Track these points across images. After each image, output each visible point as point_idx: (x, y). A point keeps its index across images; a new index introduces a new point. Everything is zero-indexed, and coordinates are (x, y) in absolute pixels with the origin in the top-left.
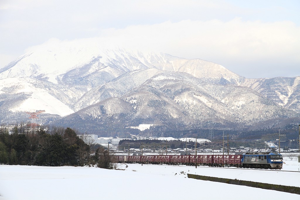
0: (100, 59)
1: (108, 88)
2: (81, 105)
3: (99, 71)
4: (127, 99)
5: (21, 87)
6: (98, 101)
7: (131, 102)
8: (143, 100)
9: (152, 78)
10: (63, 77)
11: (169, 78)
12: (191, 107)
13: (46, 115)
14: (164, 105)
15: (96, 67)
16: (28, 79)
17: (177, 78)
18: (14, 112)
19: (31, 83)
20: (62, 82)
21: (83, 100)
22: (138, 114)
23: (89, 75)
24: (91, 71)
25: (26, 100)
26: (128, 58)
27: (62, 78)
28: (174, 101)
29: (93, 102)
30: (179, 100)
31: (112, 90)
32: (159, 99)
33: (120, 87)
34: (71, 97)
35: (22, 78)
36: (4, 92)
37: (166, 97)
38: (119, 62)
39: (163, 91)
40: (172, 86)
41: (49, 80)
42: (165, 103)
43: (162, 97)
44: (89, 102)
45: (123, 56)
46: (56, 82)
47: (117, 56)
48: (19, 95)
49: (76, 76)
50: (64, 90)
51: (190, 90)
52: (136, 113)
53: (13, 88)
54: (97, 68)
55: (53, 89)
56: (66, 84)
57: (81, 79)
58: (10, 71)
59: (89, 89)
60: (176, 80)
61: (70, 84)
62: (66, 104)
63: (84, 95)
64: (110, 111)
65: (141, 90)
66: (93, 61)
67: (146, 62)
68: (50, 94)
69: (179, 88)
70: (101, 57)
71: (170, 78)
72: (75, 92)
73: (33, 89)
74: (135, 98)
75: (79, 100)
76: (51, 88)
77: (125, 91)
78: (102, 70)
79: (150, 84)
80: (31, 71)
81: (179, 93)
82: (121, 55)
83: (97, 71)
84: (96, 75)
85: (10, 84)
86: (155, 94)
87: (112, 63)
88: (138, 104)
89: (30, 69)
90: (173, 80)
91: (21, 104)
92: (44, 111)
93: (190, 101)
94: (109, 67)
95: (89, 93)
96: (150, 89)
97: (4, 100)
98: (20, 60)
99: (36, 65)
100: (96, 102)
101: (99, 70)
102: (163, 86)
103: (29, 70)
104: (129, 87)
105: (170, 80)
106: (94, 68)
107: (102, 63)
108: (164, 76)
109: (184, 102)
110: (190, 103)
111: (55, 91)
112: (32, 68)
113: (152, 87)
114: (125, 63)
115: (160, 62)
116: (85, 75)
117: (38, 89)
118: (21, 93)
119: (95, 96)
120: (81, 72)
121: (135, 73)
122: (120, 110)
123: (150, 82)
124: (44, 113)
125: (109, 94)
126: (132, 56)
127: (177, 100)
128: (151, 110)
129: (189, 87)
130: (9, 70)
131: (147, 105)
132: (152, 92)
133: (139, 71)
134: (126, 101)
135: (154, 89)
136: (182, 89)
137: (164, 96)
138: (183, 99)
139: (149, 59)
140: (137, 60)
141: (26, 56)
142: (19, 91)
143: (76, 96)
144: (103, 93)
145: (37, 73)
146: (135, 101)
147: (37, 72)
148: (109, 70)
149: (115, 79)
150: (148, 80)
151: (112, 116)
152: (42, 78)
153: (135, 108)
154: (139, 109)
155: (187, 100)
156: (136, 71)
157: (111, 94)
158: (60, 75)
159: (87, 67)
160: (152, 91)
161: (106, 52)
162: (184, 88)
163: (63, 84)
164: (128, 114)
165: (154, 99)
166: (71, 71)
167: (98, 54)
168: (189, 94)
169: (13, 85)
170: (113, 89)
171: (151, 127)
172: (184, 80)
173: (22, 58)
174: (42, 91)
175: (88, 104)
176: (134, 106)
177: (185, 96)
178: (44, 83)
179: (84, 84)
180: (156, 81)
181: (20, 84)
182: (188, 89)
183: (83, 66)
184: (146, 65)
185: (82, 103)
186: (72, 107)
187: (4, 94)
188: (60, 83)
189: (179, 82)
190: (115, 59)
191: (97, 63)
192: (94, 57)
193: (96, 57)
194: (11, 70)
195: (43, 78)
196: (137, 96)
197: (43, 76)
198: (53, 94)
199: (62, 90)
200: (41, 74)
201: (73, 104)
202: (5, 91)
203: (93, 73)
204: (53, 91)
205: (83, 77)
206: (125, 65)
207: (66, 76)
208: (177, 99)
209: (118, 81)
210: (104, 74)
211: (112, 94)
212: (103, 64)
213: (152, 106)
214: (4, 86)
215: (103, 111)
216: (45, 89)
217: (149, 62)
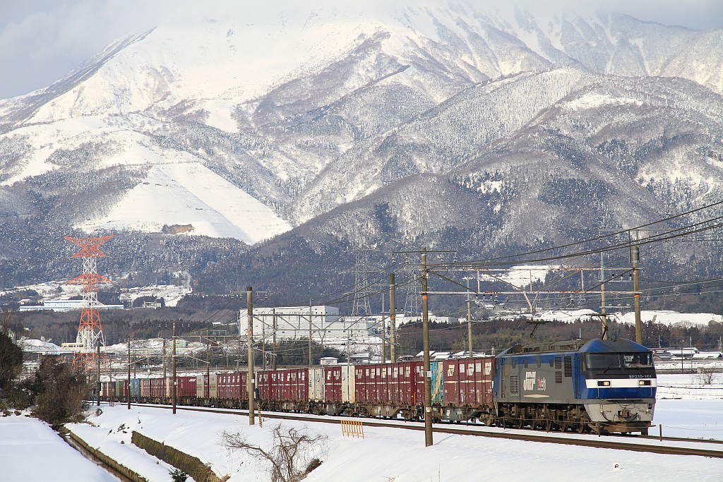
0: (384, 42)
1: (407, 140)
2: (318, 204)
3: (378, 84)
4: (468, 180)
5: (113, 147)
6: (374, 187)
7: (483, 189)
8: (527, 180)
9: (560, 102)
10: (258, 108)
11: (619, 99)
12: (699, 200)
13: (196, 240)
14: (599, 197)
15: (370, 69)
16: (137, 120)
17: (648, 101)
18: (89, 232)
19: (144, 133)
20: (253, 125)
21: (321, 188)
22: (507, 228)
23: (344, 100)
24: (352, 84)
25: (130, 191)
26: (482, 33)
27: (252, 111)
28: (637, 180)
29: (356, 191)
30: (653, 175)
31: (422, 149)
32: (582, 177)
33: (447, 136)
34: (284, 176)
35: (116, 115)
36: (57, 167)
37: (609, 168)
38: (449, 51)
39: (598, 148)
40: (631, 129)
41: (208, 122)
42: (603, 190)
43: (593, 169)
44: (343, 191)
45: (465, 26)
46: (231, 127)
47: (442, 29)
48: (105, 176)
49: (299, 103)
50: (260, 152)
51: (696, 142)
52: (500, 227)
53: (87, 151)
54: (372, 75)
55: (221, 153)
56: (267, 132)
57: (318, 114)
58: (80, 92)
59: (343, 148)
60: (645, 105)
61: (279, 132)
62: (265, 202)
63: (328, 169)
64: (410, 221)
65: (520, 145)
66: (358, 51)
67: (547, 46)
68: (210, 168)
69: (653, 136)
70: (385, 35)
71: (622, 101)
72: (295, 161)
73: (153, 154)
74: (497, 173)
75: (310, 185)
76: (216, 149)
77: (465, 149)
78: (389, 80)
79: (553, 126)
80: (149, 90)
81: (655, 152)
82: (458, 24)
83: (372, 82)
84: (368, 97)
85: (78, 137)
86: (569, 157)
87: (426, 54)
88: (506, 197)
89: (147, 85)
90: (633, 106)
91: (114, 207)
92: (190, 227)
93: (696, 178)
94: (412, 70)
95: (341, 161)
96: (550, 140)
97: (56, 193)
98: (110, 56)
99: (166, 70)
100: (368, 192)
101: (378, 80)
102: (600, 128)
103: (142, 87)
104: (481, 134)
105: (622, 109)
106: (362, 72)
107: (388, 54)
108: (604, 94)
109: (673, 181)
110: (693, 188)
111: (230, 160)
112: (151, 81)
113: (560, 136)
114: (471, 53)
115: (594, 44)
116: (330, 99)
117: (171, 153)
118: (113, 168)
119: (365, 171)
120: (319, 90)
121: (503, 86)
122: (445, 218)
123: (553, 118)
124: (190, 234)
125: (411, 163)
126: (497, 26)
127: (647, 178)
128: (552, 215)
129: (689, 129)
130: (76, 89)
131: (539, 199)
132: (558, 153)
133: (516, 78)
134: (465, 186)
135: (565, 141)
136: (664, 139)
137: (597, 164)
138: (668, 174)
139: (557, 34)
140: (514, 39)
141: (132, 40)
142: (106, 162)
143: (300, 173)
144: (391, 161)
145: (169, 97)
146: (496, 186)
147: (168, 94)
148: (416, 78)
149: (433, 111)
150: (545, 110)
151: (417, 238)
152: (185, 114)
153: (497, 208)
154: (513, 212)
155: (684, 177)
156: (506, 81)
157: (418, 162)
158: (247, 102)
159: (339, 70)
160: (558, 148)
161: (406, 15)
162: (672, 134)
163: (254, 135)
164: (471, 230)
165: (565, 178)
166: (283, 87)
167: (378, 26)
168: (690, 156)
169: (86, 141)
170: (423, 146)
171: (550, 275)
172: (677, 103)
173: (119, 49)
174: (182, 160)
175: (339, 201)
176: (495, 204)
177: (676, 162)
178: (190, 132)
179: (326, 131)
180: (574, 112)
181: (108, 138)
182: (687, 139)
183: (325, 69)
184: (546, 57)
185: (320, 197)
186: (285, 211)
187: (56, 172)
188: (246, 130)
189: (656, 113)
190: (436, 39)
191: (372, 58)
192: (362, 36)
193: (370, 34)
194: (82, 88)
195: (189, 116)
196: (504, 168)
197: (189, 107)
198: (220, 169)
199: (253, 152)
200: (183, 101)
201: (289, 201)
202: (59, 164)
203: (358, 92)
204: (220, 158)
205: (326, 107)
206: (471, 58)
207: (266, 104)
208: (647, 175)
209: (442, 116)
210: (395, 93)
211: (420, 162)
212: (393, 60)
213: (556, 202)
214: (57, 147)
215: (387, 223)
216: (195, 151)
217: (557, 45)
